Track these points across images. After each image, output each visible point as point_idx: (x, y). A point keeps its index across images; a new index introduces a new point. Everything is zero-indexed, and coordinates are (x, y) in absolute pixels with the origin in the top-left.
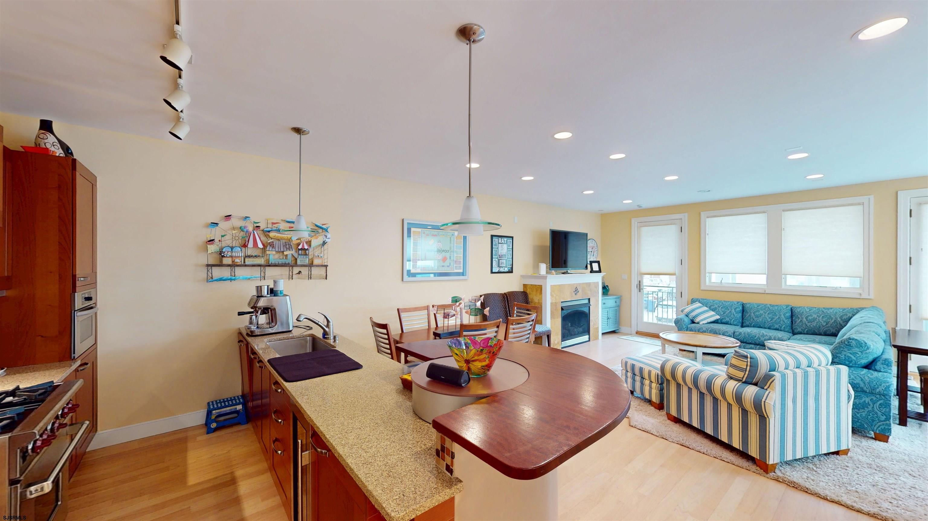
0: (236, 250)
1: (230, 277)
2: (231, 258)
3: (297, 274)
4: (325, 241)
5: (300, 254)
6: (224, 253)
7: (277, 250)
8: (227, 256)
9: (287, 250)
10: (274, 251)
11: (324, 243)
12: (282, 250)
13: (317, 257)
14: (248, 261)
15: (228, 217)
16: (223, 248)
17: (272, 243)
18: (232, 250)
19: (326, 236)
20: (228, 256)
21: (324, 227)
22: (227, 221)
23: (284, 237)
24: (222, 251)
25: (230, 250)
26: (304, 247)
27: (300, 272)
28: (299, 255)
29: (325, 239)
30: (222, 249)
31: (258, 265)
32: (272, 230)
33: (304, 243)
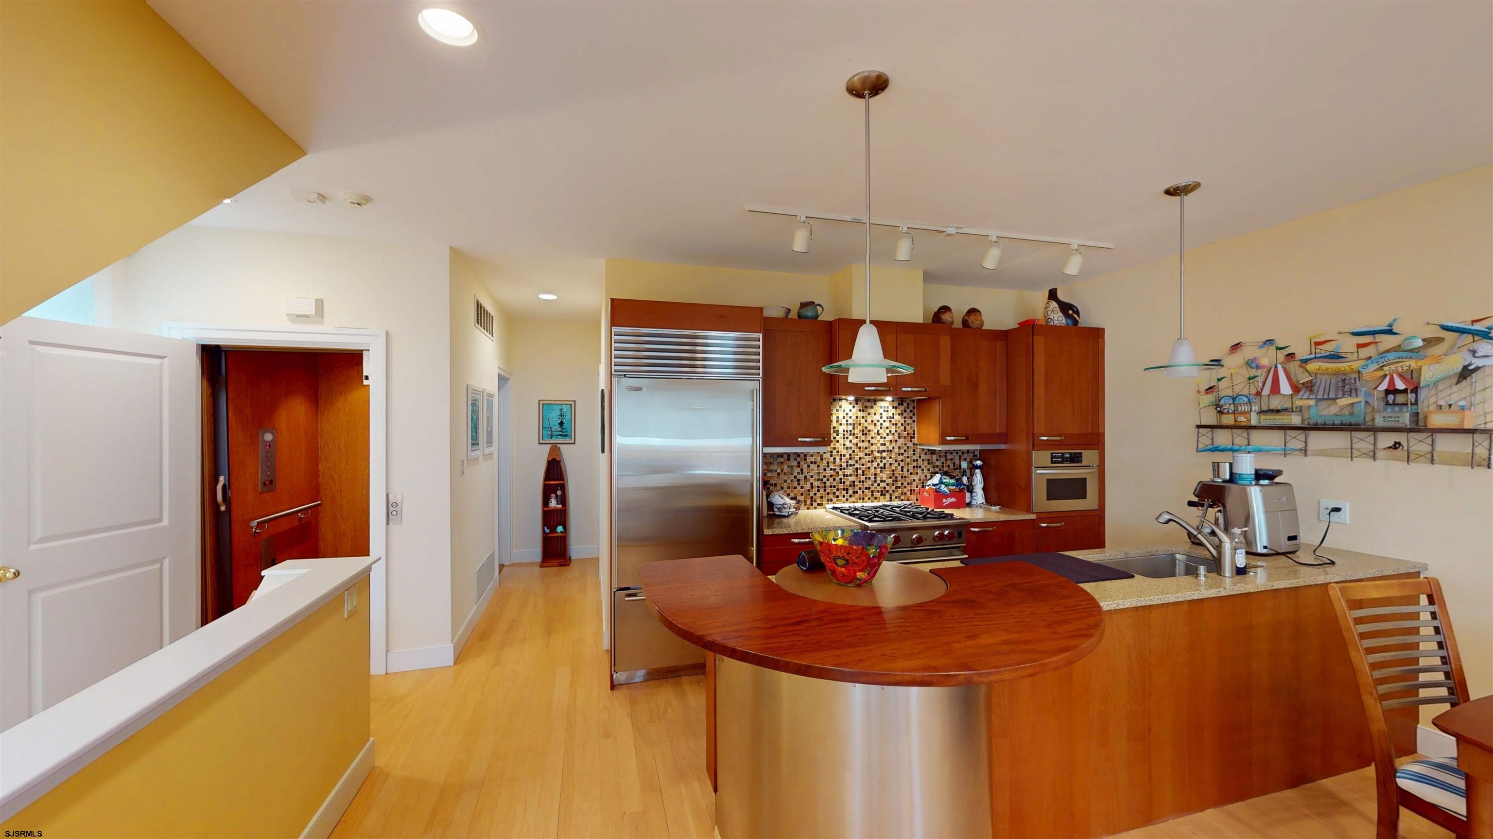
0: (1241, 401)
1: (1229, 447)
2: (1233, 415)
3: (1389, 448)
4: (1470, 365)
5: (1391, 402)
6: (1222, 406)
7: (1319, 397)
8: (1228, 411)
9: (1344, 395)
10: (1312, 399)
11: (1466, 373)
12: (1332, 396)
13: (1445, 409)
15: (1236, 347)
16: (1221, 399)
17: (1309, 385)
18: (1234, 401)
19: (1474, 352)
20: (1230, 411)
21: (1478, 327)
22: (1233, 353)
23: (1340, 370)
24: (1219, 404)
25: (1231, 401)
26: (1394, 385)
27: (1396, 446)
28: (1389, 404)
29: (1470, 360)
30: (1220, 401)
31: (1280, 427)
32: (1316, 358)
33: (1395, 376)
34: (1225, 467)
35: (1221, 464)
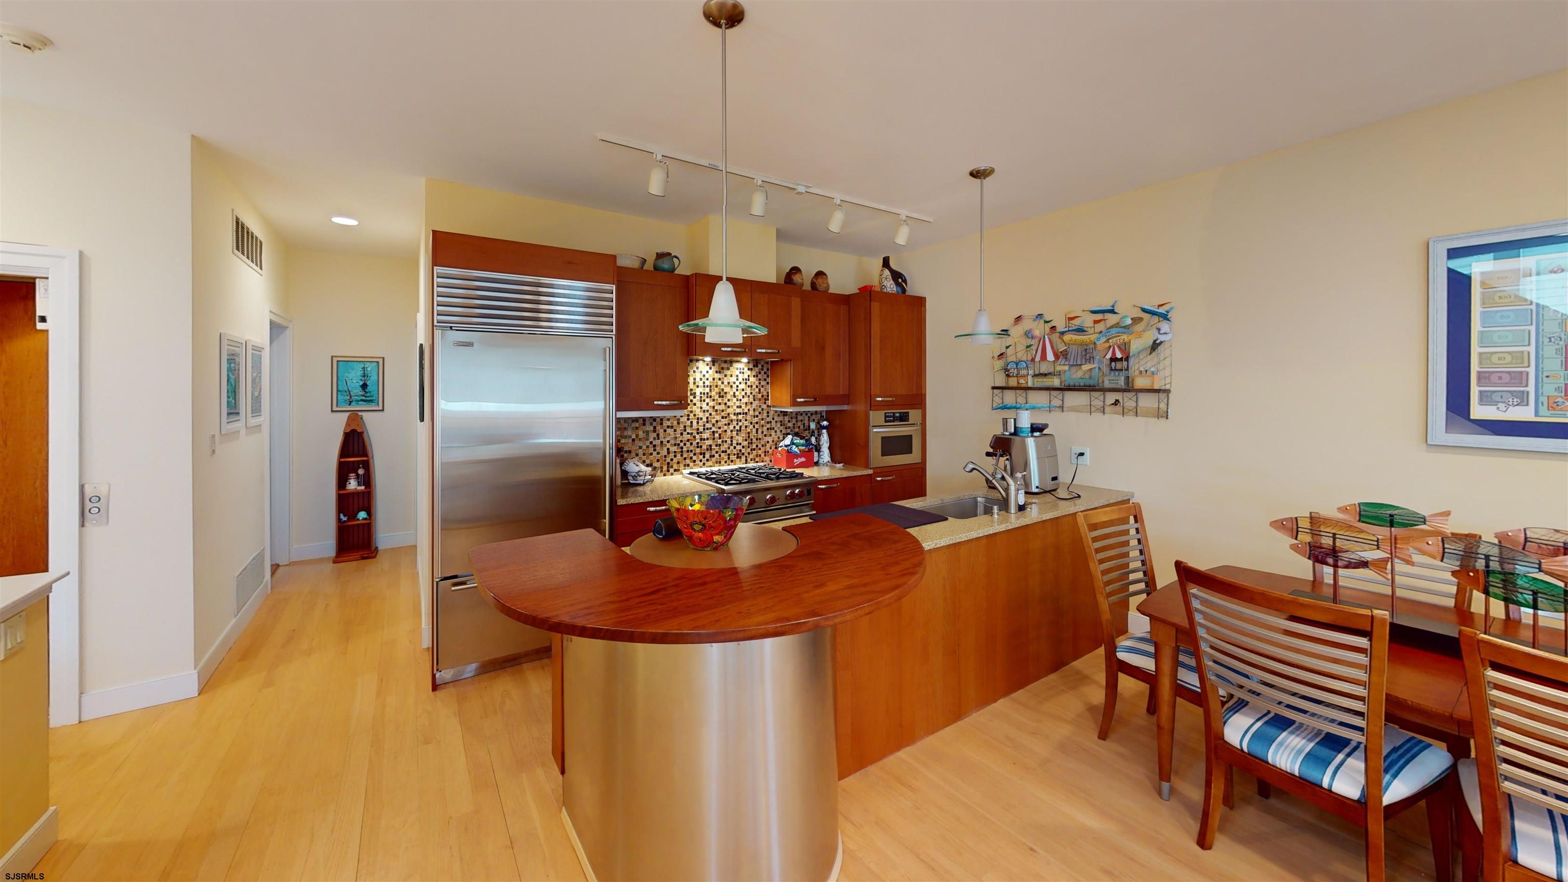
0: (1022, 366)
1: (1014, 405)
2: (1016, 378)
3: (1113, 404)
4: (1157, 340)
5: (1113, 368)
6: (1009, 370)
7: (1071, 363)
8: (1012, 374)
9: (1086, 362)
10: (1066, 365)
11: (1155, 346)
12: (1079, 363)
13: (1144, 373)
14: (1037, 382)
15: (1018, 319)
16: (1008, 364)
17: (1065, 353)
18: (1017, 366)
19: (1159, 329)
20: (1014, 375)
21: (1161, 310)
22: (1017, 324)
23: (1083, 341)
24: (1007, 368)
25: (1015, 366)
26: (1115, 354)
27: (1116, 402)
28: (1112, 370)
29: (1157, 335)
31: (1046, 388)
32: (1069, 331)
33: (1116, 347)
34: (1011, 422)
35: (1008, 420)
